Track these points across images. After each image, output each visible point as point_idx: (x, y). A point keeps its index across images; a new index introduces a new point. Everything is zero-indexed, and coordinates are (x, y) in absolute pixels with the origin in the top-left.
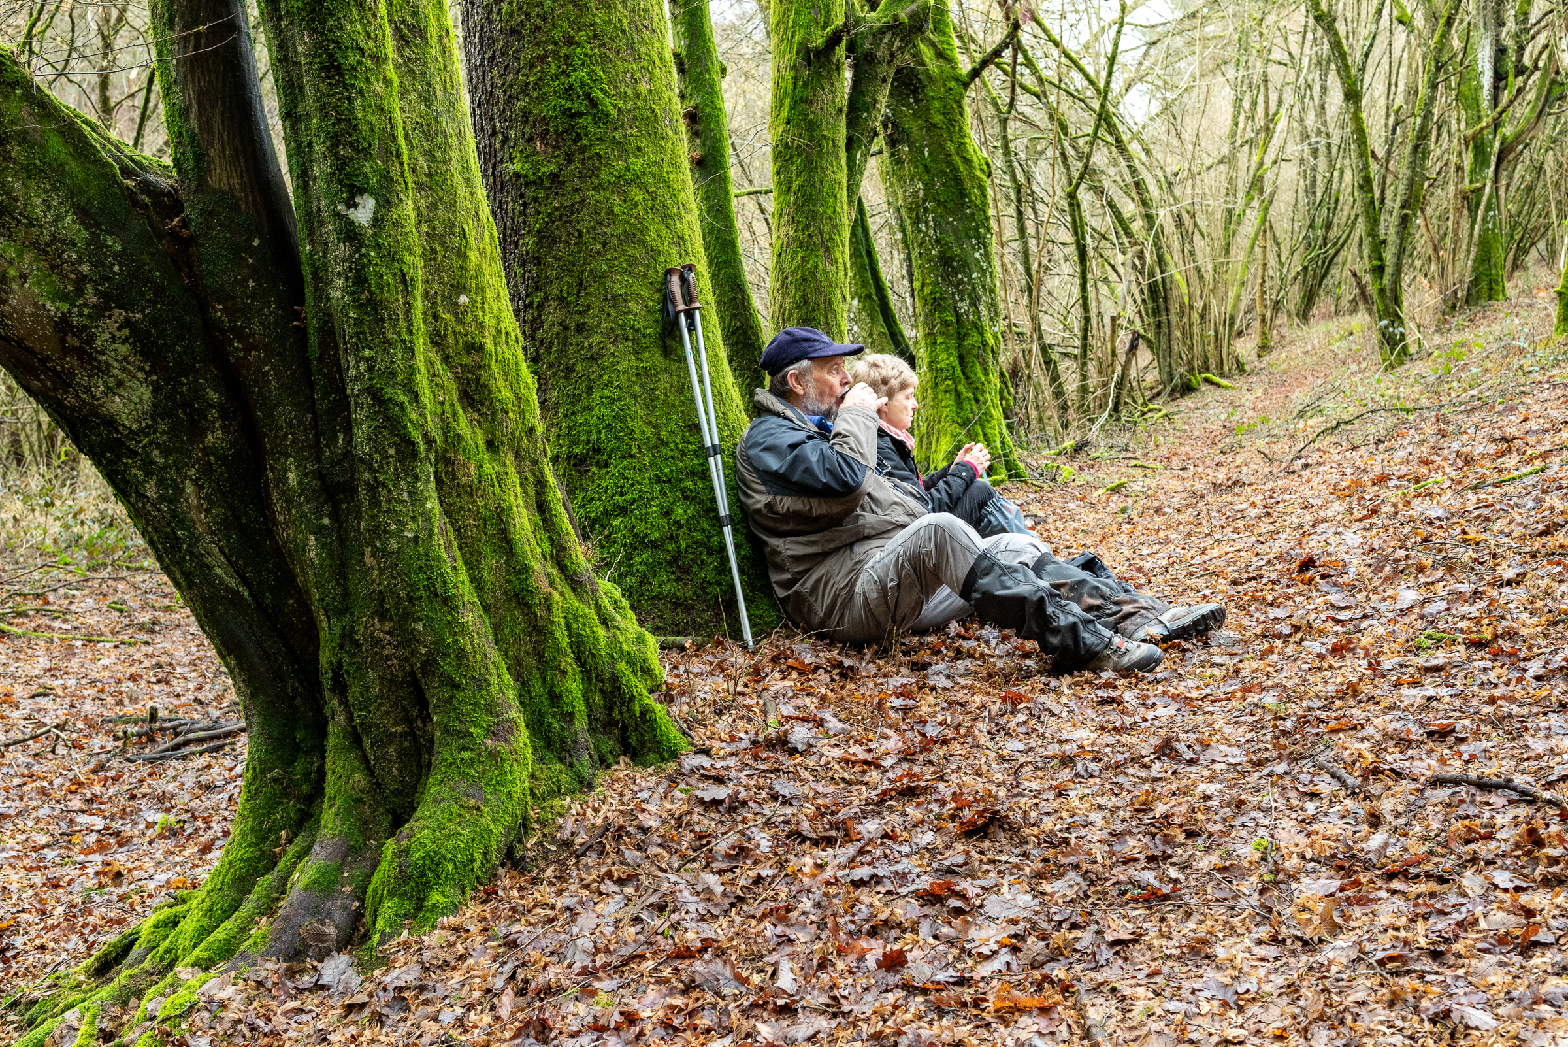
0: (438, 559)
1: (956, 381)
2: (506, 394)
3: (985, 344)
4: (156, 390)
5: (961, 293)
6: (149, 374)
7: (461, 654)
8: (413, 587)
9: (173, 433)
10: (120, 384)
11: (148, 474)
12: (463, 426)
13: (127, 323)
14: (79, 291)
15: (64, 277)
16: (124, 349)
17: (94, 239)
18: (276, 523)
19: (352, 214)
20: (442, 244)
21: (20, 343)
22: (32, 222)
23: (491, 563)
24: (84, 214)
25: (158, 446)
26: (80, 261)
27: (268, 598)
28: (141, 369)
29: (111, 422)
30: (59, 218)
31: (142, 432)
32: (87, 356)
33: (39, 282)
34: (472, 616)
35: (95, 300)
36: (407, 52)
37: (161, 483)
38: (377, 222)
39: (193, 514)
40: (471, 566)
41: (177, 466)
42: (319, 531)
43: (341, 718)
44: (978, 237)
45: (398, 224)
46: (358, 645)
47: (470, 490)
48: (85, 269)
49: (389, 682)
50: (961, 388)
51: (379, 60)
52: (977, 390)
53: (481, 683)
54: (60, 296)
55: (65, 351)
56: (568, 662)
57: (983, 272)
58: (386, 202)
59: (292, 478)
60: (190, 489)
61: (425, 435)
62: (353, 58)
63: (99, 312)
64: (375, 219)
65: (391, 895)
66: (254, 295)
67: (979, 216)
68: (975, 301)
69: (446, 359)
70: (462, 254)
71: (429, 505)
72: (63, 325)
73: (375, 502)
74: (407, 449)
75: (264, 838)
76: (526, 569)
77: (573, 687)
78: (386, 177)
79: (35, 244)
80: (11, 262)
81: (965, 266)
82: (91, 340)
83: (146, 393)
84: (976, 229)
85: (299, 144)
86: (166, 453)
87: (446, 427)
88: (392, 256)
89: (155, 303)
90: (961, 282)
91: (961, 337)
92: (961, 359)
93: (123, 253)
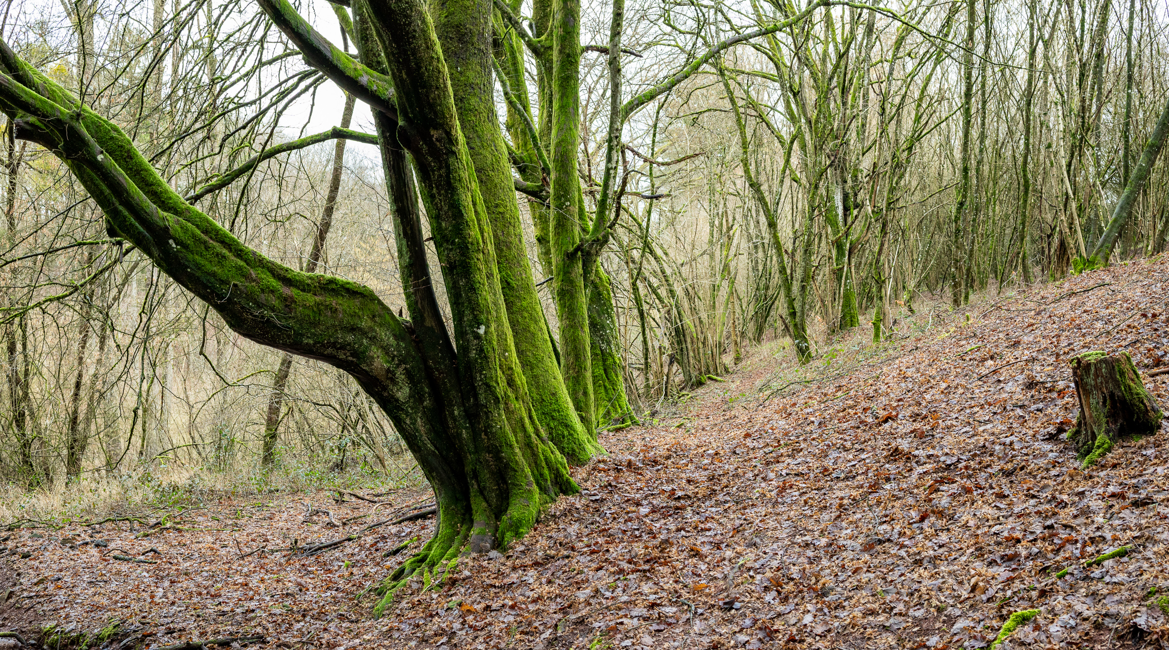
0: (507, 434)
1: (604, 381)
2: (519, 382)
3: (615, 363)
4: (411, 389)
5: (603, 340)
6: (409, 384)
7: (517, 462)
8: (501, 442)
9: (414, 402)
10: (401, 388)
11: (407, 416)
12: (509, 393)
13: (405, 369)
14: (393, 360)
15: (389, 356)
16: (403, 377)
17: (398, 344)
18: (449, 428)
19: (479, 331)
20: (501, 338)
21: (375, 377)
22: (382, 340)
23: (520, 435)
24: (395, 336)
25: (411, 407)
26: (394, 351)
27: (444, 453)
28: (407, 383)
29: (397, 400)
30: (389, 338)
31: (406, 403)
32: (393, 380)
34: (517, 450)
35: (397, 362)
37: (411, 419)
38: (486, 333)
39: (420, 428)
40: (516, 436)
41: (416, 413)
42: (466, 428)
43: (476, 486)
44: (608, 314)
45: (491, 333)
46: (481, 462)
47: (513, 412)
48: (395, 353)
49: (492, 473)
50: (607, 384)
51: (483, 285)
52: (613, 384)
53: (523, 470)
54: (388, 362)
55: (387, 379)
56: (544, 464)
57: (611, 329)
58: (488, 327)
59: (456, 413)
60: (419, 420)
61: (501, 396)
62: (478, 285)
63: (398, 366)
65: (508, 531)
66: (441, 358)
67: (608, 304)
68: (609, 343)
69: (503, 373)
70: (506, 340)
71: (503, 418)
72: (388, 371)
73: (488, 418)
74: (497, 400)
75: (453, 526)
76: (530, 436)
77: (546, 472)
78: (487, 319)
79: (382, 347)
80: (375, 353)
81: (603, 327)
82: (394, 375)
83: (408, 390)
84: (607, 309)
85: (459, 311)
86: (412, 409)
87: (505, 393)
88: (490, 343)
89: (412, 362)
90: (602, 335)
91: (604, 361)
92: (605, 370)
93: (405, 347)
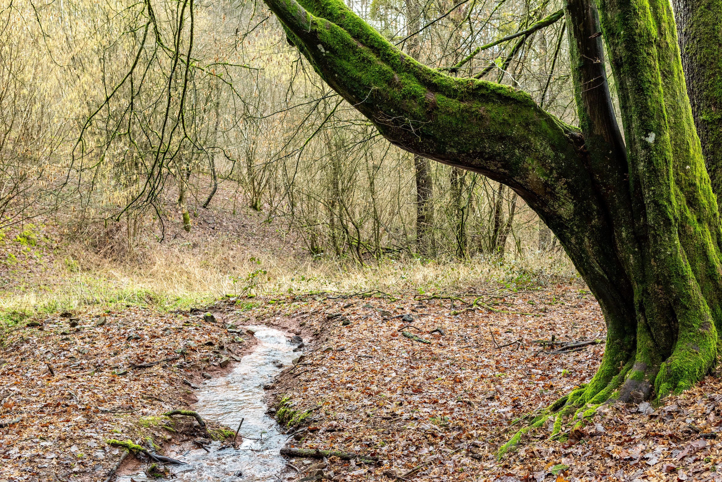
0: (680, 262)
2: (705, 201)
4: (575, 206)
6: (573, 200)
7: (689, 297)
8: (670, 272)
9: (581, 220)
10: (563, 204)
11: (572, 235)
12: (688, 213)
13: (566, 183)
14: (551, 173)
15: (546, 168)
16: (565, 192)
17: (556, 155)
18: (617, 251)
19: (647, 139)
20: (680, 148)
21: (532, 191)
22: (537, 150)
23: (700, 264)
24: (553, 146)
25: (576, 225)
26: (551, 163)
27: (614, 279)
28: (570, 198)
29: (560, 217)
30: (545, 149)
31: (570, 220)
32: (553, 195)
33: (538, 171)
34: (693, 283)
35: (556, 175)
36: (666, 80)
37: (576, 238)
38: (656, 141)
39: (587, 249)
40: (693, 265)
41: (582, 232)
42: (634, 253)
43: (643, 321)
45: (664, 142)
46: (649, 294)
47: (691, 237)
48: (553, 165)
49: (661, 307)
51: (656, 84)
53: (697, 308)
54: (545, 175)
55: (546, 193)
58: (659, 134)
59: (624, 234)
60: (586, 240)
61: (674, 217)
62: (647, 85)
63: (557, 179)
64: (655, 140)
66: (610, 171)
69: (681, 189)
70: (687, 151)
71: (676, 242)
72: (546, 184)
73: (656, 241)
74: (668, 223)
75: (614, 363)
76: (714, 266)
78: (659, 125)
79: (537, 158)
80: (530, 164)
82: (555, 188)
83: (572, 207)
85: (627, 117)
86: (578, 227)
87: (682, 214)
88: (661, 153)
89: (575, 175)
93: (566, 159)
